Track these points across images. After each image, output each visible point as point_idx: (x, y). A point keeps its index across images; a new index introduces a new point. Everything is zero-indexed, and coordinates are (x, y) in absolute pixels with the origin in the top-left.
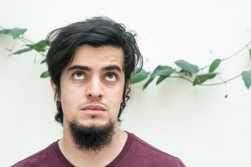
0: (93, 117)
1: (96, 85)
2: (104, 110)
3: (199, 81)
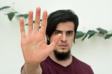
0: (63, 49)
1: (64, 37)
2: (67, 46)
3: (108, 37)
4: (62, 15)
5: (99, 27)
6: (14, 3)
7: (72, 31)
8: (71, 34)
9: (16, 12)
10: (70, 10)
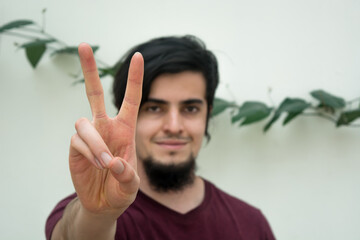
0: (172, 153)
1: (174, 119)
3: (346, 119)
4: (168, 53)
5: (316, 87)
6: (44, 11)
7: (199, 102)
8: (195, 110)
9: (53, 40)
10: (191, 36)
